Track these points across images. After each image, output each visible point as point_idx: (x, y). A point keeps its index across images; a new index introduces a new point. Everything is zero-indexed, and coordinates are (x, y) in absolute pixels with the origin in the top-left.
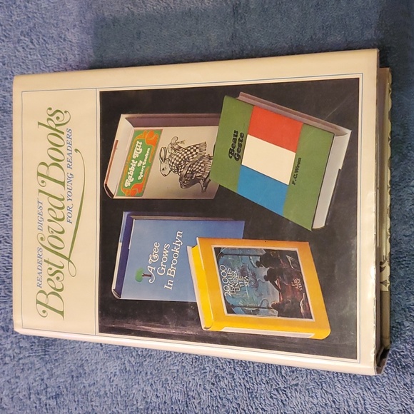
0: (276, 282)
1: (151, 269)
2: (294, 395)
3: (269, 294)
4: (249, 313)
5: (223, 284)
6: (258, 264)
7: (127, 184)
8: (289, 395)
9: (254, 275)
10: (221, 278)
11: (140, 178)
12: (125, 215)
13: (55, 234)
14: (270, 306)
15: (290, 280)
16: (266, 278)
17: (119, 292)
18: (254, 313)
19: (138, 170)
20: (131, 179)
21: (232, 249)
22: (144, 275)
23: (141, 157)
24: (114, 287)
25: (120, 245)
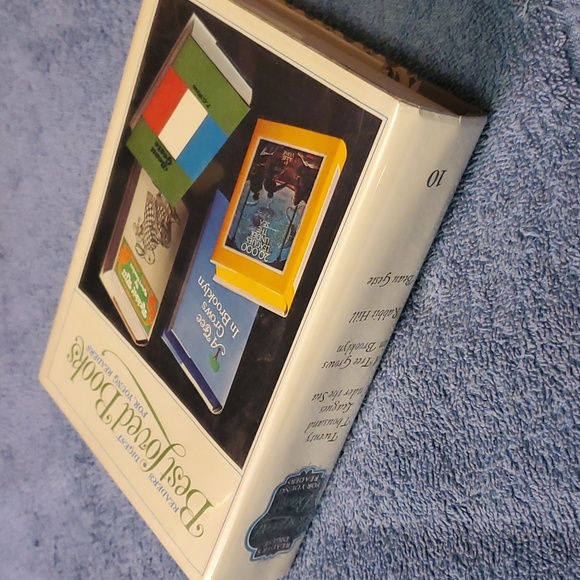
0: (278, 184)
1: (214, 345)
2: (478, 512)
3: (284, 201)
4: (292, 240)
5: (256, 257)
6: (256, 197)
7: (144, 313)
8: (472, 513)
9: (263, 209)
10: (250, 255)
11: (146, 295)
12: (165, 339)
13: (148, 443)
14: (294, 207)
15: (281, 163)
16: (270, 195)
17: (217, 405)
18: (294, 234)
19: (140, 291)
20: (143, 306)
21: (233, 223)
22: (216, 357)
23: (133, 278)
24: (210, 407)
25: (183, 366)
